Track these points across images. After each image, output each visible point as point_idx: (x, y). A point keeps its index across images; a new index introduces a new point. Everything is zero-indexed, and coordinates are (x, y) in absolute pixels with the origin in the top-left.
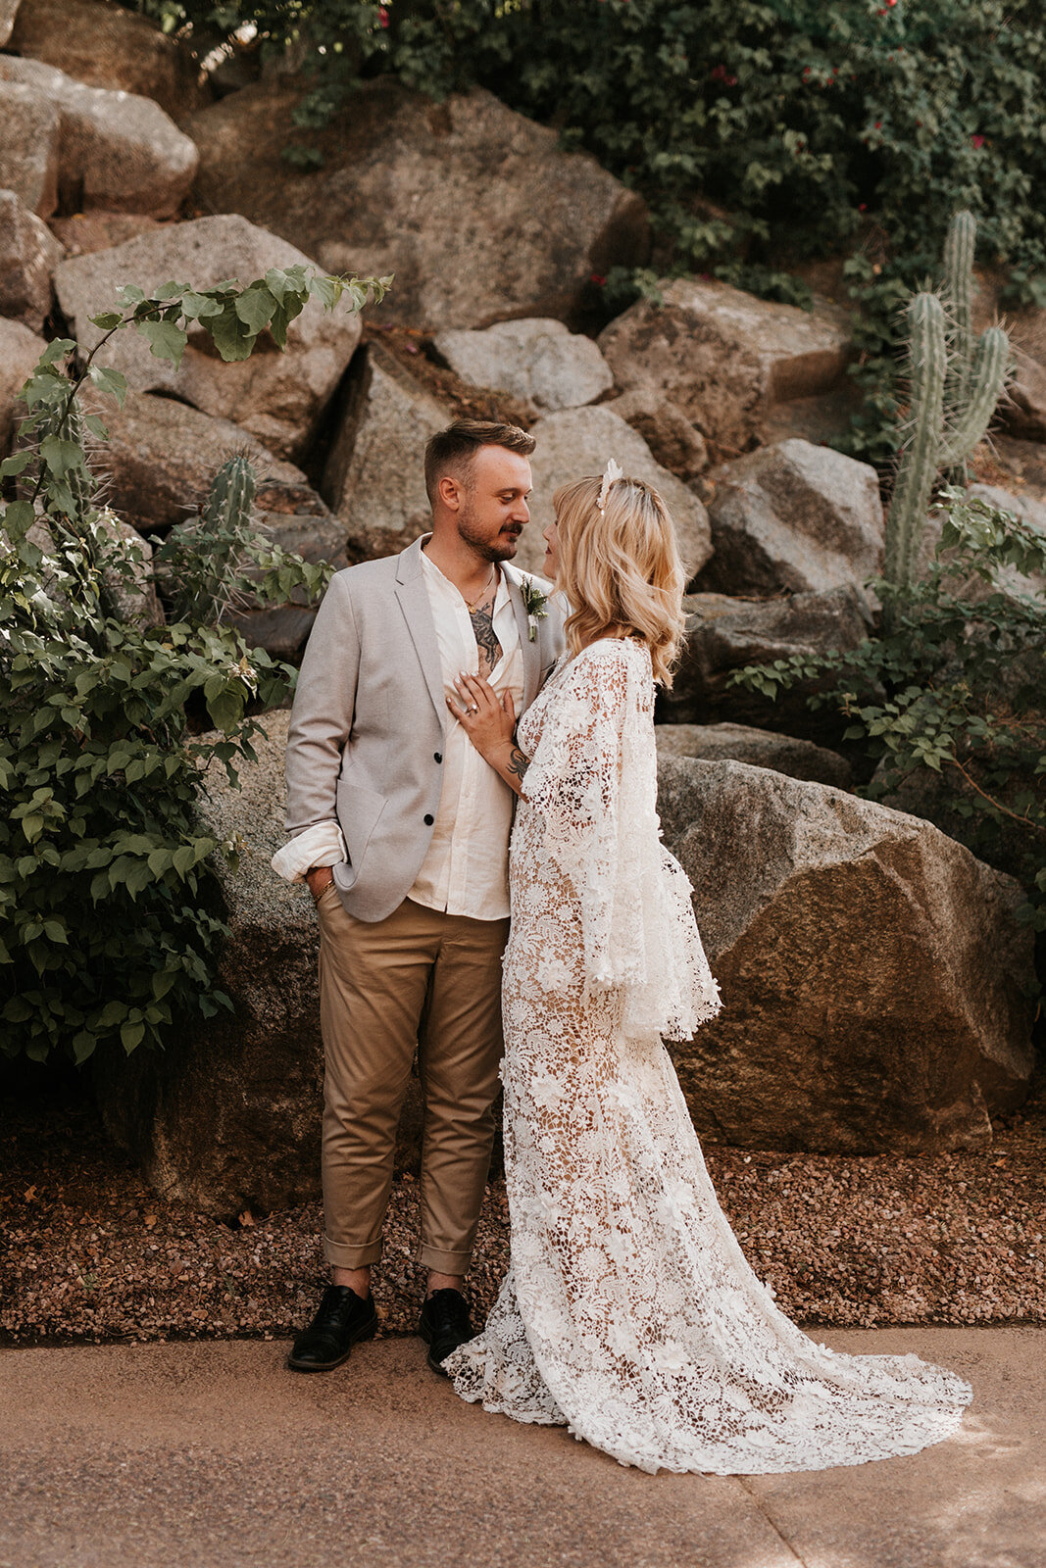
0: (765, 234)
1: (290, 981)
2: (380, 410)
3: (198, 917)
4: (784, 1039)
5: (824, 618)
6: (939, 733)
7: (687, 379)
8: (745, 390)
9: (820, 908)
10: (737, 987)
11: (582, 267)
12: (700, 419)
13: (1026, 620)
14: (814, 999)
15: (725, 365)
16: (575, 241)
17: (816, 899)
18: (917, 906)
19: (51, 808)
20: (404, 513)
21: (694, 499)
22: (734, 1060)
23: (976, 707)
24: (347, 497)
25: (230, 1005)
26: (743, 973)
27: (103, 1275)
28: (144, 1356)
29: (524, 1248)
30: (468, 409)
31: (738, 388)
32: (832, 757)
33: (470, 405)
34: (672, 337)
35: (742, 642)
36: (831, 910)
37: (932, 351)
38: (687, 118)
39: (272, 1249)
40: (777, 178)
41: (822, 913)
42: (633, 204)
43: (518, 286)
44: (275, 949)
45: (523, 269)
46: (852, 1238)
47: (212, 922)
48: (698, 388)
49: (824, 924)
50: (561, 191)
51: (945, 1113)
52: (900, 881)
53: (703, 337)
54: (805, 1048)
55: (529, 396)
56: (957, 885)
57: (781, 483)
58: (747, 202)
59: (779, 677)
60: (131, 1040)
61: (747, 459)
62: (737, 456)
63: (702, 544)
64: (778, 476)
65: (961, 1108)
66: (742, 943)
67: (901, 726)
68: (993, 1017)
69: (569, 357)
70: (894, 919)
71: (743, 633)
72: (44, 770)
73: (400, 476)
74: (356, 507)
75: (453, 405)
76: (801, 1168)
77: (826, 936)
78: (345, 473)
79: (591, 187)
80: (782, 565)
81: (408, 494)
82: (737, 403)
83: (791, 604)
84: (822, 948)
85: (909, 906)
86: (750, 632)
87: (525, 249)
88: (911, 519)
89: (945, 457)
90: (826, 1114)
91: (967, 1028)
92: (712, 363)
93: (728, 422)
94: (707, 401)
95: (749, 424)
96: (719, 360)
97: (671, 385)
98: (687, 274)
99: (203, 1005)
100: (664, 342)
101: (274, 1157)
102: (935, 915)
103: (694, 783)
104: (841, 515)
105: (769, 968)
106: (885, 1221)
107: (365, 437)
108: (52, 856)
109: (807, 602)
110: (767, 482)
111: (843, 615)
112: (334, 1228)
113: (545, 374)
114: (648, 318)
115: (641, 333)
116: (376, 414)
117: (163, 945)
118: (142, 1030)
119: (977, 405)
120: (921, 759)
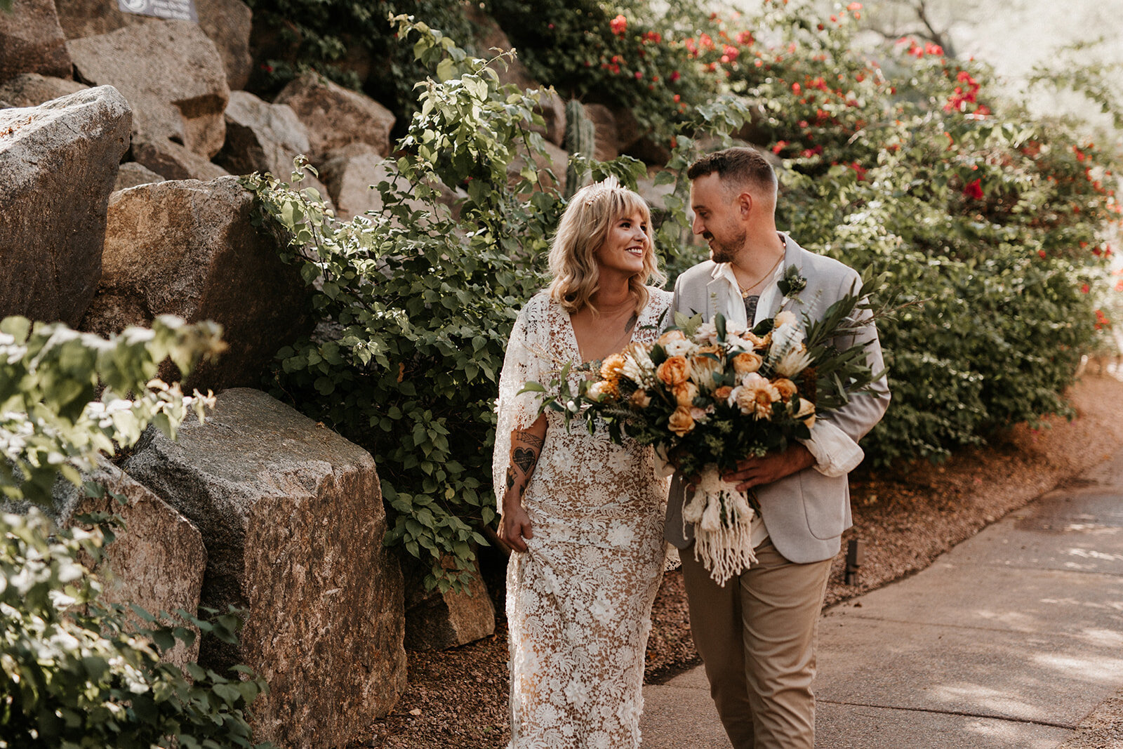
8: (376, 143)
15: (361, 127)
16: (239, 40)
31: (372, 142)
34: (327, 108)
48: (349, 141)
53: (346, 109)
92: (354, 126)
96: (358, 124)
97: (329, 138)
100: (321, 111)
114: (309, 95)
115: (306, 104)
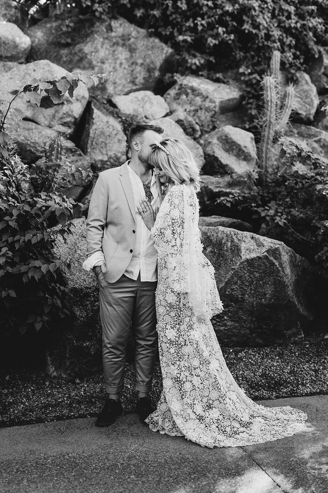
0: (214, 61)
1: (87, 304)
2: (97, 122)
3: (57, 286)
4: (241, 312)
5: (242, 181)
6: (282, 214)
7: (193, 108)
8: (211, 111)
9: (251, 271)
10: (226, 297)
11: (157, 74)
12: (197, 121)
13: (306, 178)
14: (249, 299)
15: (204, 103)
16: (154, 65)
17: (249, 268)
18: (280, 268)
19: (8, 253)
20: (107, 155)
21: (198, 146)
22: (226, 320)
23: (292, 206)
24: (89, 150)
25: (69, 313)
26: (227, 293)
27: (34, 402)
28: (50, 426)
29: (167, 383)
30: (124, 121)
31: (209, 110)
32: (247, 224)
33: (125, 119)
34: (187, 95)
35: (217, 190)
36: (254, 271)
37: (271, 95)
38: (187, 24)
39: (87, 389)
40: (217, 42)
41: (251, 273)
42: (171, 53)
43: (137, 81)
44: (82, 295)
45: (138, 75)
46: (266, 372)
47: (61, 287)
48: (196, 111)
49: (252, 276)
50: (149, 49)
51: (290, 332)
52: (274, 261)
53: (197, 94)
54: (247, 315)
55: (143, 116)
56: (291, 261)
57: (225, 140)
58: (207, 51)
59: (231, 200)
60: (38, 326)
61: (213, 133)
62: (210, 132)
63: (202, 160)
64: (224, 137)
65: (295, 330)
66: (227, 283)
67: (271, 213)
68: (302, 301)
69: (155, 103)
70: (273, 273)
71: (217, 187)
72: (4, 242)
73: (105, 143)
74: (92, 153)
75: (120, 120)
76: (248, 352)
77: (252, 279)
78: (87, 143)
79: (158, 48)
80: (227, 165)
81: (108, 149)
82: (209, 115)
83: (232, 177)
84: (251, 283)
85: (277, 268)
86: (219, 187)
87: (138, 68)
88: (267, 148)
89: (276, 129)
90: (254, 335)
91: (296, 305)
92: (200, 103)
93: (206, 121)
94: (199, 115)
95: (213, 122)
96: (202, 102)
97: (188, 110)
98: (190, 75)
99: (60, 314)
100: (184, 97)
101: (85, 360)
102: (285, 271)
103: (209, 234)
104: (244, 149)
105: (235, 291)
106: (275, 366)
107: (93, 131)
108: (9, 269)
109: (236, 177)
110: (220, 140)
111: (248, 180)
112: (107, 381)
113: (148, 108)
114: (179, 89)
115: (177, 94)
116: (96, 123)
117: (47, 296)
118: (41, 323)
119: (286, 112)
120: (278, 223)
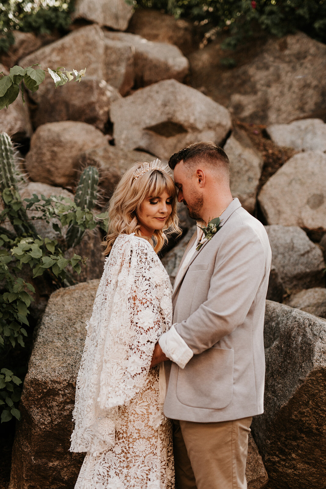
1: (53, 406)
44: (45, 391)
66: (291, 401)
105: (306, 416)
